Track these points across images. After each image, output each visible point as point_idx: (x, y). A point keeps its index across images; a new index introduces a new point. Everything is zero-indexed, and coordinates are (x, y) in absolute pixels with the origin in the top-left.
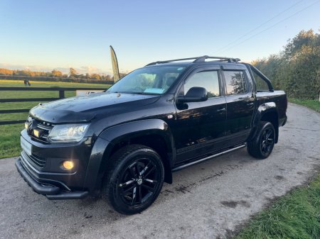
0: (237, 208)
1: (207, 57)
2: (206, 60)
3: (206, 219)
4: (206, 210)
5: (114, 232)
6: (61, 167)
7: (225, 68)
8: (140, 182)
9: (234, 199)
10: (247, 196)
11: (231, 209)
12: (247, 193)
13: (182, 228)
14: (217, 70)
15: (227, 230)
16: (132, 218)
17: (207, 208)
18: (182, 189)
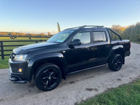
0: (92, 91)
1: (85, 26)
2: (85, 27)
3: (76, 95)
4: (78, 91)
5: (36, 97)
6: (18, 71)
7: (94, 31)
8: (50, 78)
9: (92, 88)
10: (99, 87)
11: (89, 92)
12: (99, 85)
13: (64, 98)
14: (90, 32)
15: (82, 100)
16: (46, 93)
17: (79, 90)
18: (72, 83)
